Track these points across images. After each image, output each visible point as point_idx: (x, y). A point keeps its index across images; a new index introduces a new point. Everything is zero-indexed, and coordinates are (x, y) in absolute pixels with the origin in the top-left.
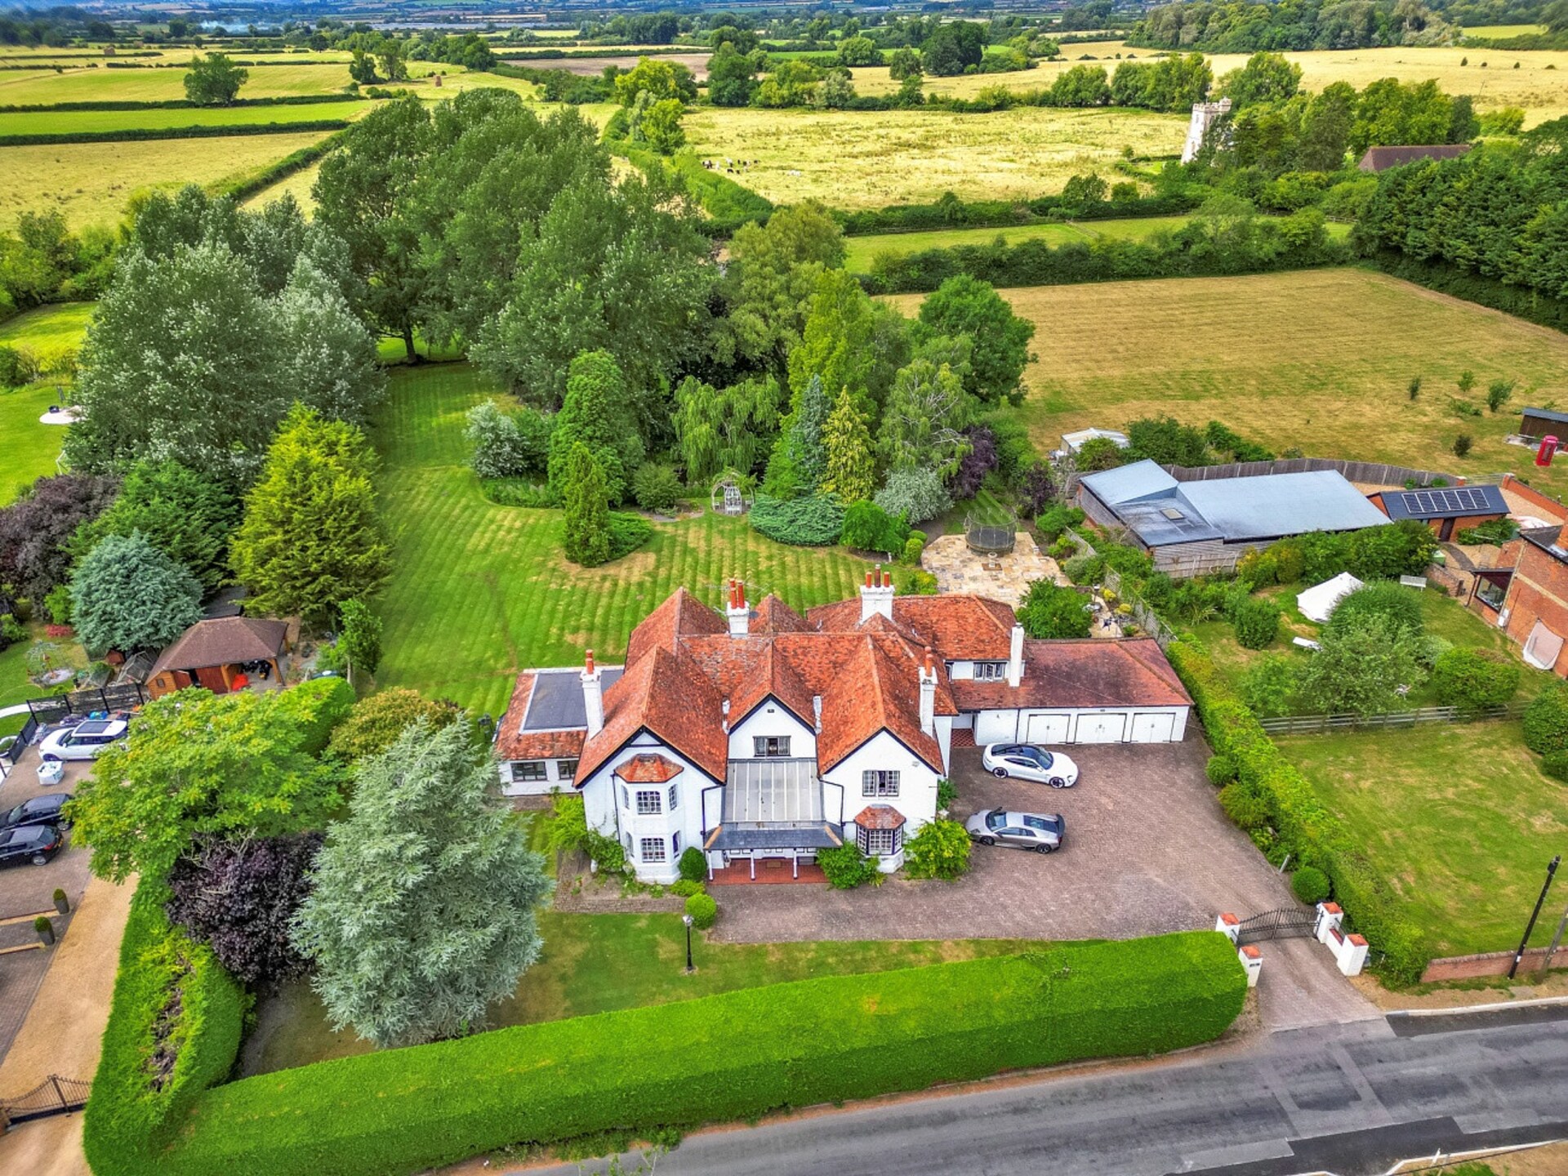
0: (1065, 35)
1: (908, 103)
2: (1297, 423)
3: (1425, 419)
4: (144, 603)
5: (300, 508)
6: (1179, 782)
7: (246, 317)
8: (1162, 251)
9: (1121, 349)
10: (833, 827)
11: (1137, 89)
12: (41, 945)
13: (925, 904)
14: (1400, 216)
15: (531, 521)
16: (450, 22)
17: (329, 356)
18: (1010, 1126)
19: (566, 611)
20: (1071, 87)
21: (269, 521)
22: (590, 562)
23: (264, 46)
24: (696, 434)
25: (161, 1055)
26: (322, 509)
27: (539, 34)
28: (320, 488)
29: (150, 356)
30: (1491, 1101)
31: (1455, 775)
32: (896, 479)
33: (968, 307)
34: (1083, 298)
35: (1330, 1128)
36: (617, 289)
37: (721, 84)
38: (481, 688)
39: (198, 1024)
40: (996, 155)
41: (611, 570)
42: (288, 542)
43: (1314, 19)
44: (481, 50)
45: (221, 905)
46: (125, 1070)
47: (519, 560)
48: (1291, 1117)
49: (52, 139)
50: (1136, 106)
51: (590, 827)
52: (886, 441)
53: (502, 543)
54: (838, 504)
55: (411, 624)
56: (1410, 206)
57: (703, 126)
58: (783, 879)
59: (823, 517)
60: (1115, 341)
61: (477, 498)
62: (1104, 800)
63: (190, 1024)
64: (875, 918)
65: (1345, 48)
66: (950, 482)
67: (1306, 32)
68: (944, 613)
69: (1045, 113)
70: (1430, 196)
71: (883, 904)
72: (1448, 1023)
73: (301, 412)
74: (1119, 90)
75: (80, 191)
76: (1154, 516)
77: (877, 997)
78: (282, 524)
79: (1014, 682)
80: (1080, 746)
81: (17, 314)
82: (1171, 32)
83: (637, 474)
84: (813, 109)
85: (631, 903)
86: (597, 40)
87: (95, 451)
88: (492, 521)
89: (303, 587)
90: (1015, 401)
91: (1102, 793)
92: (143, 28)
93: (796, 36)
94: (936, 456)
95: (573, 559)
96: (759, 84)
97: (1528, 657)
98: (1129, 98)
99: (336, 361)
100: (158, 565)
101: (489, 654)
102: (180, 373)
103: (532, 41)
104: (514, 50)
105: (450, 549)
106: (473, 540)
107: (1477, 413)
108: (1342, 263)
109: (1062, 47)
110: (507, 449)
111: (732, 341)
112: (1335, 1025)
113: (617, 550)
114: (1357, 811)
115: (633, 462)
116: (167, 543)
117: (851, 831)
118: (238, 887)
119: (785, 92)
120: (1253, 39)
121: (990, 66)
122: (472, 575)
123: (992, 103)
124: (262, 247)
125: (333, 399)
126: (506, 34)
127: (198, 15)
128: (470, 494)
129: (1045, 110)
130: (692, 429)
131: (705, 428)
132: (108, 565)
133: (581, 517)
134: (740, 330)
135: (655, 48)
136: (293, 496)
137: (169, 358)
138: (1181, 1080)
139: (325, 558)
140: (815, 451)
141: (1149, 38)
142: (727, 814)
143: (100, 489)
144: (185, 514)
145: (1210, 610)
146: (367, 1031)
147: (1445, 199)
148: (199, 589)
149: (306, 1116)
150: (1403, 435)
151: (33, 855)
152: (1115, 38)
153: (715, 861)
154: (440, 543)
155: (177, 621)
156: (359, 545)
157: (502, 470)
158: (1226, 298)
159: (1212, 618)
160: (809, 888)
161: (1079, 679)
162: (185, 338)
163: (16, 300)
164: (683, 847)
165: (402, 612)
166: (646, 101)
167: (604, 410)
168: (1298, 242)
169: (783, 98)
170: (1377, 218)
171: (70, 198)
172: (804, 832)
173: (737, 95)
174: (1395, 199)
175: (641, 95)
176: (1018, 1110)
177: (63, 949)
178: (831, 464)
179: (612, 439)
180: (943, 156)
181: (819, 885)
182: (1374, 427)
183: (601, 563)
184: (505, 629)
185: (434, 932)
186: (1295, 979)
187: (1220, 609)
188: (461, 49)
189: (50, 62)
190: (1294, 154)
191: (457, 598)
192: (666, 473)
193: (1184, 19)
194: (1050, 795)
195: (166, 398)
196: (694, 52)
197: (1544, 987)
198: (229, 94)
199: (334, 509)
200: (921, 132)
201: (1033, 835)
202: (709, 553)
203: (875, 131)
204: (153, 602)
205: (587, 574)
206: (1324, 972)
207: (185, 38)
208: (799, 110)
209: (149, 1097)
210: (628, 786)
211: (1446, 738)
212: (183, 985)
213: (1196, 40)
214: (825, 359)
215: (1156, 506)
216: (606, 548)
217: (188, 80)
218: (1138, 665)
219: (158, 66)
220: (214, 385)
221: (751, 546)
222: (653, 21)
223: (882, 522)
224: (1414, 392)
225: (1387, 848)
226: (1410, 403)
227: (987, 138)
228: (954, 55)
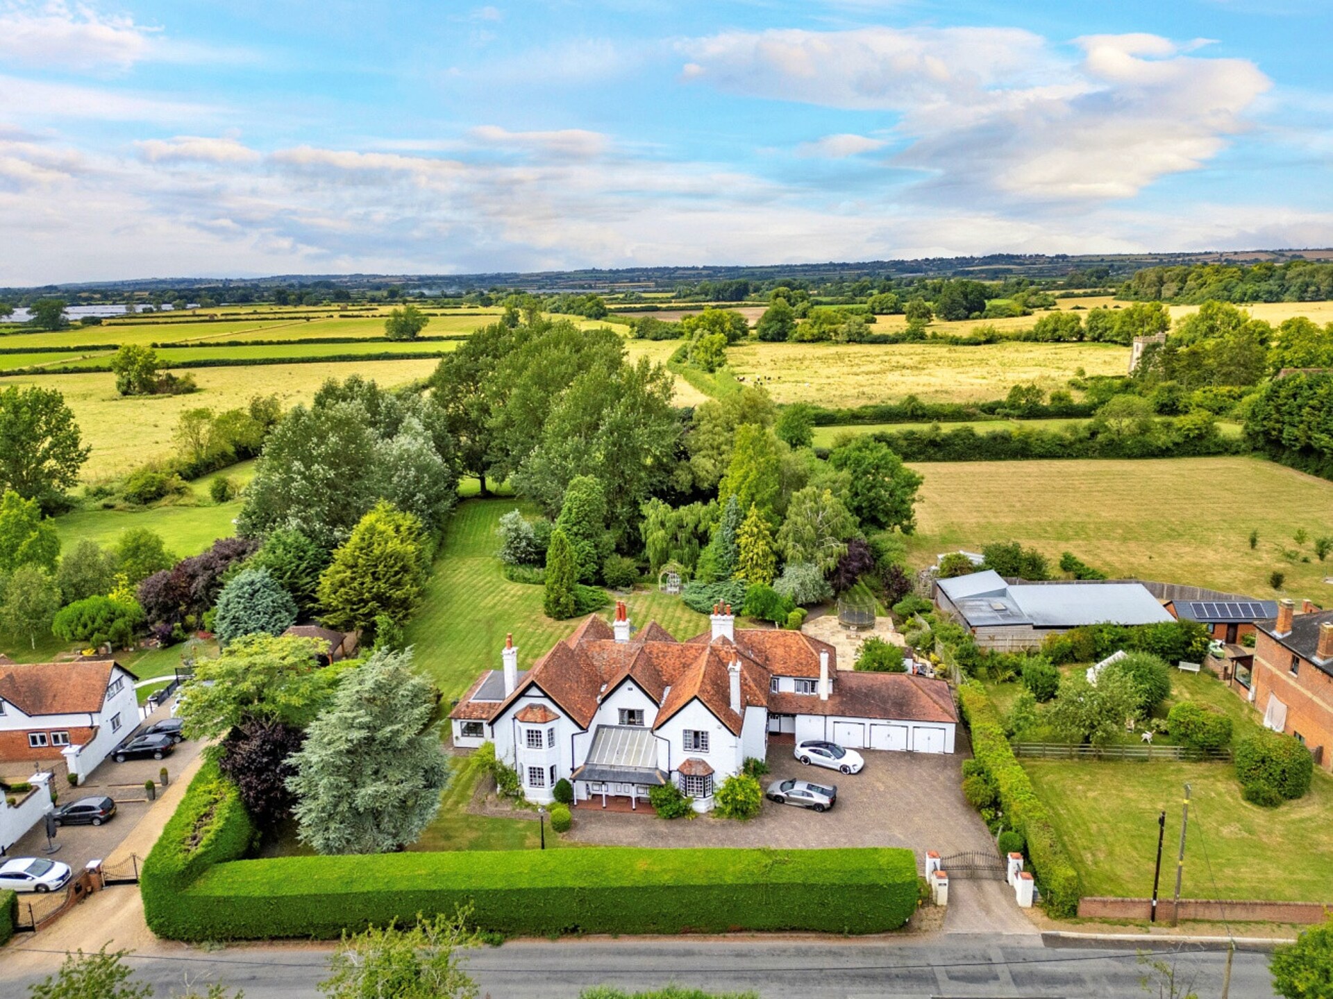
0: (1063, 292)
1: (914, 339)
2: (1145, 560)
3: (1259, 563)
4: (259, 613)
5: (365, 557)
6: (941, 778)
7: (360, 445)
8: (1073, 438)
9: (1018, 505)
10: (662, 773)
11: (1106, 330)
12: (147, 800)
13: (721, 833)
14: (1276, 416)
15: (530, 591)
16: (584, 288)
17: (415, 477)
18: (731, 963)
19: (534, 645)
20: (1050, 327)
21: (344, 564)
22: (560, 616)
23: (448, 304)
24: (654, 537)
25: (194, 838)
26: (378, 558)
27: (644, 295)
28: (379, 545)
29: (297, 465)
30: (1101, 992)
31: (1171, 794)
32: (789, 570)
33: (864, 458)
34: (1002, 470)
35: (968, 993)
36: (608, 437)
37: (766, 326)
38: (461, 686)
39: (221, 824)
40: (970, 375)
41: (573, 622)
42: (353, 579)
43: (1283, 277)
44: (597, 305)
45: (249, 757)
46: (172, 842)
47: (513, 614)
48: (940, 983)
49: (291, 361)
50: (1105, 341)
51: (497, 758)
52: (781, 542)
53: (505, 603)
54: (745, 588)
55: (428, 647)
56: (1284, 408)
57: (747, 354)
58: (625, 810)
59: (734, 596)
60: (1016, 499)
61: (498, 576)
62: (879, 785)
63: (216, 824)
64: (679, 838)
65: (1313, 300)
66: (830, 575)
67: (1275, 288)
68: (776, 642)
69: (1028, 346)
70: (1299, 400)
71: (690, 831)
72: (1090, 944)
73: (382, 505)
74: (1091, 329)
75: (299, 392)
76: (984, 608)
77: (649, 861)
78: (352, 567)
79: (824, 697)
80: (875, 751)
81: (237, 462)
82: (1154, 290)
83: (607, 562)
84: (837, 342)
85: (518, 813)
86: (688, 299)
87: (254, 525)
88: (503, 591)
89: (358, 609)
90: (907, 530)
91: (878, 780)
92: (370, 294)
93: (842, 294)
94: (820, 555)
95: (549, 615)
96: (796, 326)
97: (1267, 723)
98: (1100, 335)
99: (418, 481)
100: (273, 590)
101: (473, 666)
102: (312, 477)
103: (639, 300)
104: (623, 306)
105: (469, 605)
106: (486, 601)
107: (1305, 560)
108: (1236, 453)
109: (1057, 301)
110: (524, 543)
111: (690, 477)
112: (999, 935)
113: (582, 610)
114: (1076, 810)
115: (605, 553)
116: (281, 578)
117: (676, 777)
118: (261, 746)
119: (815, 331)
120: (1226, 293)
121: (992, 314)
122: (479, 621)
123: (983, 338)
124: (389, 412)
125: (413, 505)
126: (621, 296)
127: (409, 285)
128: (495, 574)
129: (1028, 344)
130: (652, 533)
131: (661, 533)
132: (242, 587)
133: (555, 582)
134: (695, 469)
135: (728, 303)
136: (362, 549)
137: (308, 468)
138: (864, 953)
139: (375, 590)
140: (731, 548)
141: (1136, 294)
142: (591, 759)
143: (251, 548)
144: (297, 562)
145: (1011, 673)
146: (317, 842)
147: (1311, 402)
148: (296, 610)
149: (268, 883)
150: (1233, 572)
151: (155, 751)
152: (1107, 294)
153: (580, 791)
154: (464, 602)
155: (277, 627)
156: (398, 584)
157: (519, 559)
158: (1123, 475)
159: (1011, 680)
160: (642, 816)
161: (874, 698)
162: (320, 455)
163: (238, 453)
164: (558, 778)
165: (424, 640)
166: (701, 336)
167: (586, 515)
168: (1191, 435)
169: (813, 335)
170: (1259, 418)
171: (291, 395)
172: (641, 774)
173: (779, 334)
174: (1271, 403)
175: (698, 332)
176: (739, 955)
177: (158, 803)
178: (741, 558)
179: (591, 536)
180: (930, 374)
181: (649, 816)
182: (1210, 567)
183: (568, 618)
184: (488, 653)
185: (369, 781)
186: (979, 904)
187: (1019, 673)
188: (583, 305)
189: (303, 315)
190: (1213, 374)
191: (464, 634)
192: (628, 562)
193: (1165, 279)
194: (838, 778)
195: (301, 492)
196: (758, 306)
197: (1177, 929)
198: (414, 333)
199: (385, 559)
200: (917, 358)
201: (812, 796)
202: (646, 617)
203: (881, 358)
204: (265, 613)
205: (557, 624)
206: (1004, 903)
207: (396, 299)
208: (826, 343)
209: (181, 856)
210: (521, 725)
211: (1173, 771)
212: (219, 805)
213: (1176, 294)
214: (742, 483)
215: (988, 601)
216: (572, 607)
217: (387, 324)
218: (920, 692)
219: (373, 316)
220: (331, 484)
221: (678, 613)
222: (730, 285)
223: (773, 599)
224: (1253, 542)
225: (1090, 835)
226: (1250, 551)
227: (970, 362)
228: (961, 305)
